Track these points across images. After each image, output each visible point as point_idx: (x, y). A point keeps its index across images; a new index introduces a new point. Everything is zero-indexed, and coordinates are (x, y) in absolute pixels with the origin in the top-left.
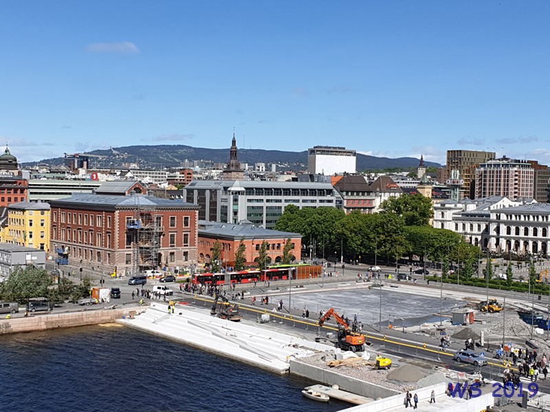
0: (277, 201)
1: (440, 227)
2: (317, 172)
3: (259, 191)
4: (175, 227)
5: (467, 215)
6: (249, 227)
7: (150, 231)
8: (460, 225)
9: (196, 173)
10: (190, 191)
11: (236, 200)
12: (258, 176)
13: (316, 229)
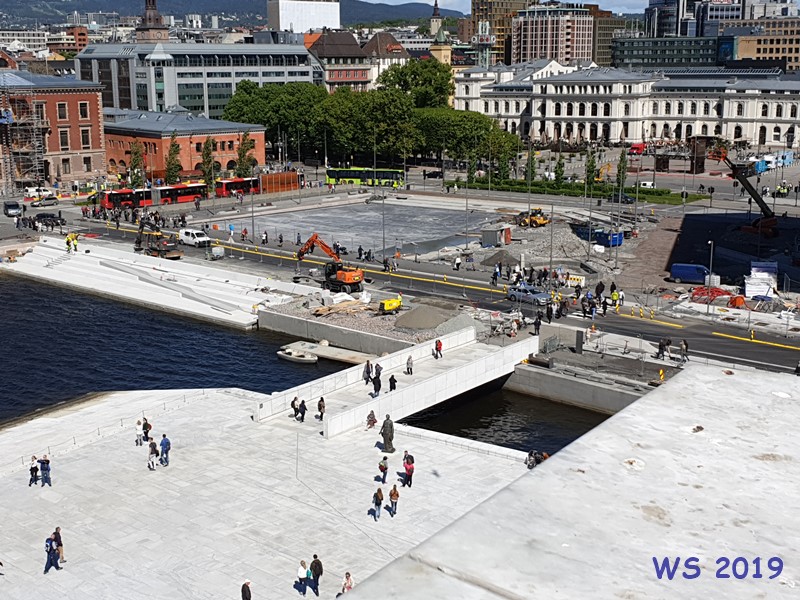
0: (223, 75)
1: (464, 109)
2: (282, 29)
3: (195, 59)
4: (67, 119)
5: (501, 89)
6: (183, 116)
7: (28, 127)
8: (492, 105)
9: (93, 32)
10: (86, 62)
11: (159, 75)
12: (191, 36)
13: (286, 117)
